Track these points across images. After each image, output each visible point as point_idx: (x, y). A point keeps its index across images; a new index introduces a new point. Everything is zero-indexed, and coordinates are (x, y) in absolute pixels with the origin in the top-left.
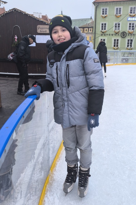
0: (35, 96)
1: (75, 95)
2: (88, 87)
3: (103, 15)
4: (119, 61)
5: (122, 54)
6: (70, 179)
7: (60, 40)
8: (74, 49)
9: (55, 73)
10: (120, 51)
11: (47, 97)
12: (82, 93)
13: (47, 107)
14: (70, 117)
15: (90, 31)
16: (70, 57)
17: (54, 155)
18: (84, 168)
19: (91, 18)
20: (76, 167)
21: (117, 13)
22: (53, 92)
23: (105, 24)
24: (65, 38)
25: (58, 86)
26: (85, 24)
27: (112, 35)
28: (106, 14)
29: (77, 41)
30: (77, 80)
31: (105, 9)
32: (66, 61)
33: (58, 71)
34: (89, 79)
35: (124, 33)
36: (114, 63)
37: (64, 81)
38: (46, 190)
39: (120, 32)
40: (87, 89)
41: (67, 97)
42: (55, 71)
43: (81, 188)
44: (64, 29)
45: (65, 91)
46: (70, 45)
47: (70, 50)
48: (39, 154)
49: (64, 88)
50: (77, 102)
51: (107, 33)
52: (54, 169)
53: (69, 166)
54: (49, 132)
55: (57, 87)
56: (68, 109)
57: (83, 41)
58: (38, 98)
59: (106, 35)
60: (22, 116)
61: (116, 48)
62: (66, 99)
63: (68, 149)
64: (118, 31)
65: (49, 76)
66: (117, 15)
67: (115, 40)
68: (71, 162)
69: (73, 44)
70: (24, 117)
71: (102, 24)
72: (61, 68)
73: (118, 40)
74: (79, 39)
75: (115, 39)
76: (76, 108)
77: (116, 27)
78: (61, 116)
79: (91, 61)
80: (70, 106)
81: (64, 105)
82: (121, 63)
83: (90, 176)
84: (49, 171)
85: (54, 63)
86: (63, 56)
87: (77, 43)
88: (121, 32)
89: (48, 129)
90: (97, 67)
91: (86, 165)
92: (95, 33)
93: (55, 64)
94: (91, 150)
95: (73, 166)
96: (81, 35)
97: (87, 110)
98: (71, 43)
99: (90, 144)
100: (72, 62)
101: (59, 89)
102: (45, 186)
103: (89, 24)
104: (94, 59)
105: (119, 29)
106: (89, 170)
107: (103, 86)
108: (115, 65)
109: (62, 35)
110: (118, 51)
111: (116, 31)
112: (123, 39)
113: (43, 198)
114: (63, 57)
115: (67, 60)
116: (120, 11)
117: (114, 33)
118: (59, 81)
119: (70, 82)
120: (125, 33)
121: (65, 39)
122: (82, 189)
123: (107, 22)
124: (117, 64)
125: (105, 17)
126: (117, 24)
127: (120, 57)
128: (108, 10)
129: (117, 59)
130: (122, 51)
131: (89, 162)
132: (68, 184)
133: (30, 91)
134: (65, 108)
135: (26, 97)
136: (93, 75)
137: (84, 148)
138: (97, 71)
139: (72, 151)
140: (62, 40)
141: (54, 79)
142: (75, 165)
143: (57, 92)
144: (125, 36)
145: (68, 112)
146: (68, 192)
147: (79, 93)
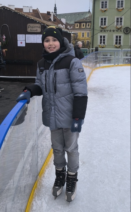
0: (26, 101)
1: (61, 100)
2: (73, 93)
3: (102, 9)
4: (121, 62)
5: (124, 53)
6: (59, 183)
7: (51, 48)
8: (61, 59)
9: (44, 79)
10: (122, 50)
11: (36, 102)
12: (67, 98)
13: (36, 111)
14: (56, 120)
15: (89, 26)
16: (57, 66)
17: (43, 161)
18: (71, 172)
19: (89, 11)
20: (64, 170)
21: (118, 7)
22: (42, 96)
23: (105, 19)
24: (56, 47)
25: (46, 91)
26: (83, 18)
27: (114, 31)
28: (106, 7)
29: (64, 52)
30: (63, 87)
31: (104, 2)
33: (47, 78)
34: (74, 86)
35: (127, 29)
36: (115, 64)
37: (51, 88)
38: (34, 194)
39: (122, 28)
40: (72, 95)
41: (54, 102)
42: (44, 78)
43: (69, 192)
44: (55, 39)
45: (52, 96)
46: (58, 55)
47: (58, 60)
49: (52, 94)
50: (63, 107)
51: (107, 29)
52: (43, 175)
53: (57, 169)
54: (38, 137)
55: (45, 93)
56: (55, 113)
57: (70, 52)
58: (28, 102)
59: (106, 31)
60: (15, 117)
61: (118, 45)
62: (53, 103)
63: (56, 151)
64: (120, 26)
65: (38, 81)
66: (119, 9)
67: (117, 37)
68: (59, 165)
69: (60, 55)
71: (102, 19)
72: (50, 76)
73: (120, 37)
74: (67, 50)
75: (117, 35)
76: (62, 112)
77: (117, 22)
79: (76, 71)
80: (57, 110)
81: (51, 109)
82: (123, 63)
83: (77, 180)
84: (38, 175)
85: (44, 70)
86: (52, 65)
87: (64, 54)
88: (124, 27)
89: (37, 134)
90: (81, 76)
91: (73, 169)
92: (93, 29)
93: (44, 71)
94: (78, 154)
95: (61, 169)
97: (72, 115)
98: (59, 54)
99: (77, 147)
100: (59, 70)
101: (47, 94)
102: (33, 190)
103: (86, 18)
104: (79, 69)
105: (121, 24)
106: (76, 174)
107: (87, 93)
108: (116, 66)
109: (53, 44)
110: (120, 50)
111: (117, 26)
112: (126, 35)
113: (32, 201)
114: (51, 66)
115: (55, 69)
116: (122, 4)
117: (115, 29)
118: (47, 87)
119: (57, 88)
120: (128, 29)
121: (55, 48)
122: (70, 193)
123: (108, 17)
124: (118, 64)
125: (105, 11)
126: (119, 19)
127: (121, 57)
128: (108, 3)
129: (118, 59)
130: (124, 50)
131: (76, 166)
132: (57, 187)
133: (21, 95)
134: (52, 111)
135: (18, 101)
136: (78, 83)
137: (71, 151)
138: (81, 80)
139: (60, 153)
140: (52, 48)
141: (42, 84)
142: (63, 168)
143: (46, 97)
144: (128, 32)
145: (54, 116)
146: (58, 195)
147: (65, 99)
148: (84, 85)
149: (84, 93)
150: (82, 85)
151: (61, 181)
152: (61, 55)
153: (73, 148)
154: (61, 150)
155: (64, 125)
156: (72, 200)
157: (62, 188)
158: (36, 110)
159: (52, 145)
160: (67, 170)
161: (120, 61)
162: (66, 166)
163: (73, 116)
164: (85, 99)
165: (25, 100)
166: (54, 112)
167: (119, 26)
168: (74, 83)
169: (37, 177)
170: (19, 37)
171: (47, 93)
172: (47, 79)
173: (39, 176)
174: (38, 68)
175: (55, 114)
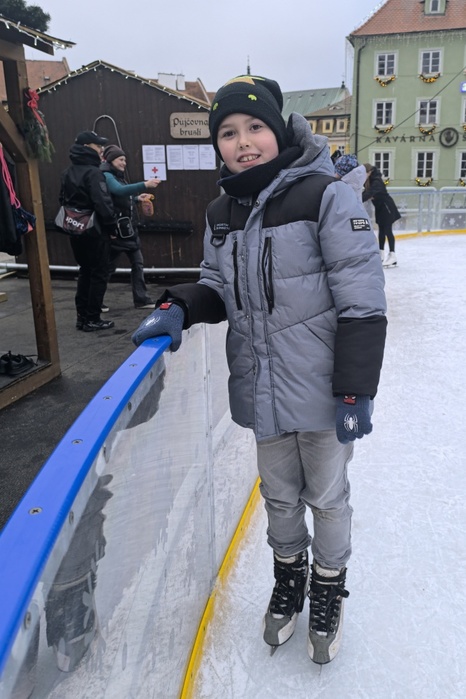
0: (166, 340)
1: (291, 336)
2: (334, 310)
3: (381, 77)
4: (436, 223)
5: (444, 199)
6: (285, 600)
7: (245, 159)
8: (288, 188)
9: (229, 266)
10: (438, 191)
11: (206, 342)
12: (314, 328)
13: (205, 374)
14: (278, 405)
15: (342, 127)
16: (274, 215)
17: (231, 526)
18: (326, 568)
19: (343, 87)
20: (301, 562)
21: (426, 70)
23: (389, 106)
24: (262, 151)
25: (240, 307)
26: (326, 106)
27: (412, 139)
28: (390, 71)
29: (297, 162)
30: (298, 289)
31: (386, 56)
32: (265, 225)
33: (239, 259)
34: (336, 283)
35: (449, 133)
36: (420, 231)
37: (258, 290)
38: (206, 641)
39: (436, 130)
40: (330, 314)
41: (268, 342)
42: (229, 259)
43: (320, 633)
44: (257, 121)
45: (259, 324)
46: (275, 175)
47: (275, 192)
48: (182, 527)
49: (258, 315)
51: (394, 134)
52: (231, 573)
53: (279, 559)
54: (213, 453)
55: (236, 311)
56: (272, 379)
57: (318, 160)
58: (174, 346)
59: (392, 140)
60: (125, 403)
61: (424, 179)
62: (263, 347)
63: (276, 505)
64: (431, 125)
65: (211, 272)
66: (427, 76)
67: (421, 156)
68: (285, 546)
69: (284, 173)
70: (130, 407)
71: (380, 106)
72: (248, 251)
73: (430, 156)
74: (305, 155)
75: (421, 151)
76: (296, 376)
77: (423, 113)
78: (251, 400)
79: (342, 227)
80: (278, 370)
82: (442, 228)
83: (346, 594)
84: (214, 577)
85: (227, 232)
86: (255, 211)
87: (297, 169)
88: (442, 129)
89: (210, 446)
90: (361, 245)
91: (333, 559)
92: (357, 134)
93: (229, 237)
94: (349, 511)
95: (291, 560)
96: (311, 144)
97: (331, 384)
98: (280, 170)
99: (345, 492)
100: (281, 229)
101: (241, 317)
102: (201, 628)
103: (335, 105)
104: (352, 220)
105: (432, 120)
106: (342, 577)
107: (382, 307)
108: (424, 234)
109: (249, 144)
110: (432, 191)
111: (423, 126)
112: (445, 151)
113: (197, 666)
114: (251, 215)
116: (436, 62)
117: (417, 134)
118: (242, 292)
119: (277, 293)
120: (452, 133)
121: (259, 156)
122: (322, 637)
123: (395, 99)
124: (429, 231)
125: (389, 82)
126: (428, 105)
127: (437, 210)
128: (396, 61)
129: (429, 215)
130: (444, 191)
131: (342, 550)
132: (280, 616)
133: (150, 322)
134: (262, 375)
135: (138, 342)
136: (350, 271)
137: (326, 505)
138: (361, 258)
139: (289, 511)
140: (250, 158)
141: (225, 282)
142: (300, 556)
143: (237, 324)
144: (452, 142)
145: (269, 391)
146: (280, 643)
147: (305, 329)
148: (375, 277)
149: (373, 305)
150: (366, 277)
151: (291, 598)
152: (287, 175)
153: (333, 496)
154: (293, 501)
155: (304, 422)
156: (331, 658)
157: (296, 619)
158: (205, 370)
159: (261, 486)
160: (311, 562)
161: (434, 223)
162: (309, 549)
163: (334, 387)
164: (375, 326)
165: (163, 337)
166: (268, 378)
167: (427, 126)
168: (337, 271)
169: (212, 583)
170: (147, 154)
171: (242, 313)
172: (240, 263)
173: (219, 577)
174: (208, 229)
175: (273, 386)
